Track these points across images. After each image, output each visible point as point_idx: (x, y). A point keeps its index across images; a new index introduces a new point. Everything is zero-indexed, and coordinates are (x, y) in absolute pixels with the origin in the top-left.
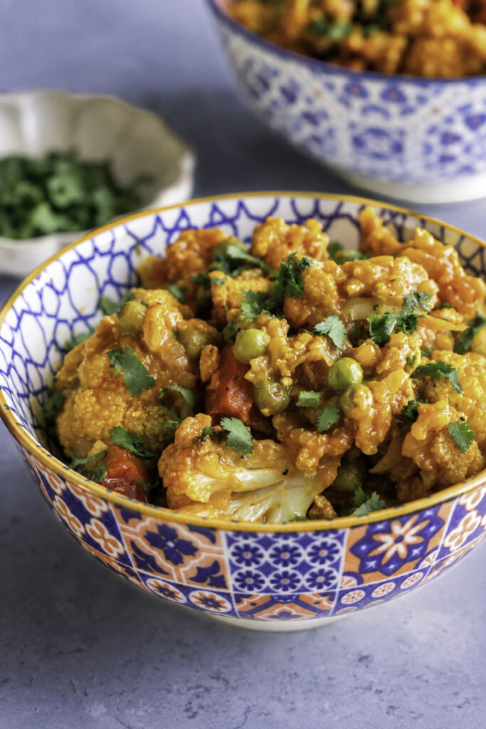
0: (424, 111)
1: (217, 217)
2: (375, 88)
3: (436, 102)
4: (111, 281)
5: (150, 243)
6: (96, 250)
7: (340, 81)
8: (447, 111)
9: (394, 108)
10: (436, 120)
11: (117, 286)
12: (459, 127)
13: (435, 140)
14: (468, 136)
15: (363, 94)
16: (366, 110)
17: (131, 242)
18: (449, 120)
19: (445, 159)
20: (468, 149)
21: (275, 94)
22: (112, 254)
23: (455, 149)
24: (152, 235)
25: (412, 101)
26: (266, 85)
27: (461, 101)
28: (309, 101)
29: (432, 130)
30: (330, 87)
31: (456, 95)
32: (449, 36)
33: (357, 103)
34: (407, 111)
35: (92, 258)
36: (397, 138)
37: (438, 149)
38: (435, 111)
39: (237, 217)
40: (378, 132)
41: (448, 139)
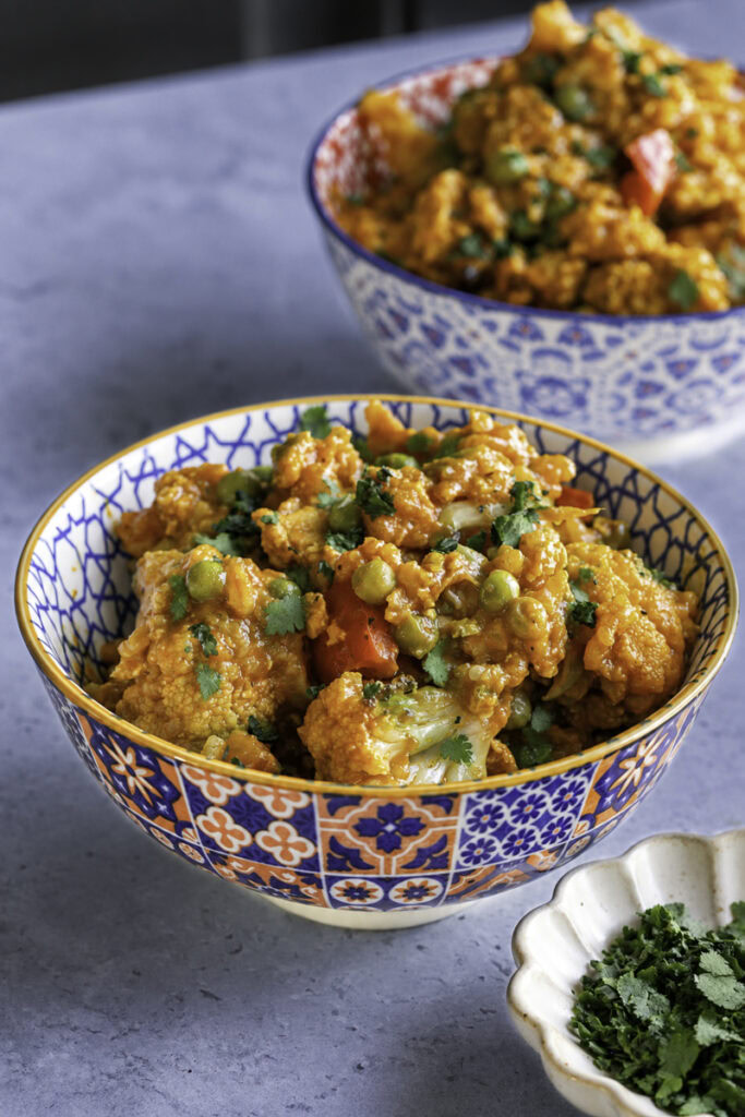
0: (617, 354)
1: (184, 452)
2: (552, 327)
3: (632, 345)
4: (89, 555)
5: (118, 499)
6: (70, 518)
7: (505, 320)
8: (644, 356)
9: (575, 352)
10: (631, 365)
11: (97, 558)
12: (661, 375)
13: (628, 391)
14: (672, 385)
15: (537, 335)
16: (539, 354)
17: (100, 501)
18: (648, 367)
19: (641, 414)
20: (670, 403)
21: (415, 333)
22: (86, 521)
23: (655, 402)
24: (119, 488)
25: (601, 345)
26: (403, 325)
27: (663, 344)
28: (461, 342)
29: (626, 379)
30: (492, 326)
31: (659, 335)
32: (644, 257)
33: (528, 346)
34: (595, 356)
35: (69, 530)
36: (578, 388)
37: (633, 402)
38: (631, 355)
39: (206, 447)
40: (552, 382)
41: (647, 388)
